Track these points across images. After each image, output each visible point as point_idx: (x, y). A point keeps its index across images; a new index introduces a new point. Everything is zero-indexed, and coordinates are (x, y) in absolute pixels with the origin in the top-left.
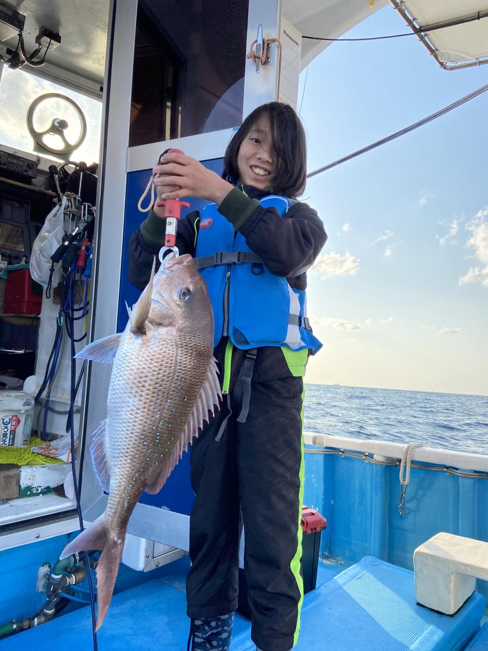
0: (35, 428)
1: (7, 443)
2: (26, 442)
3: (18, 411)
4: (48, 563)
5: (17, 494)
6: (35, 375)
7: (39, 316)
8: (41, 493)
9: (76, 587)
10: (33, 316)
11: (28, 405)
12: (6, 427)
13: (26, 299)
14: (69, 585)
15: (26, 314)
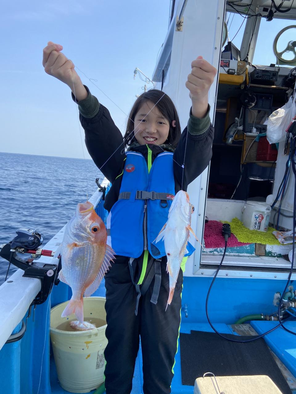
0: (272, 222)
1: (256, 227)
2: (266, 229)
3: (263, 212)
4: (280, 293)
5: (264, 254)
6: (272, 194)
7: (276, 162)
8: (276, 256)
9: (294, 310)
10: (273, 162)
11: (268, 210)
12: (257, 220)
13: (269, 153)
14: (291, 307)
15: (268, 161)
